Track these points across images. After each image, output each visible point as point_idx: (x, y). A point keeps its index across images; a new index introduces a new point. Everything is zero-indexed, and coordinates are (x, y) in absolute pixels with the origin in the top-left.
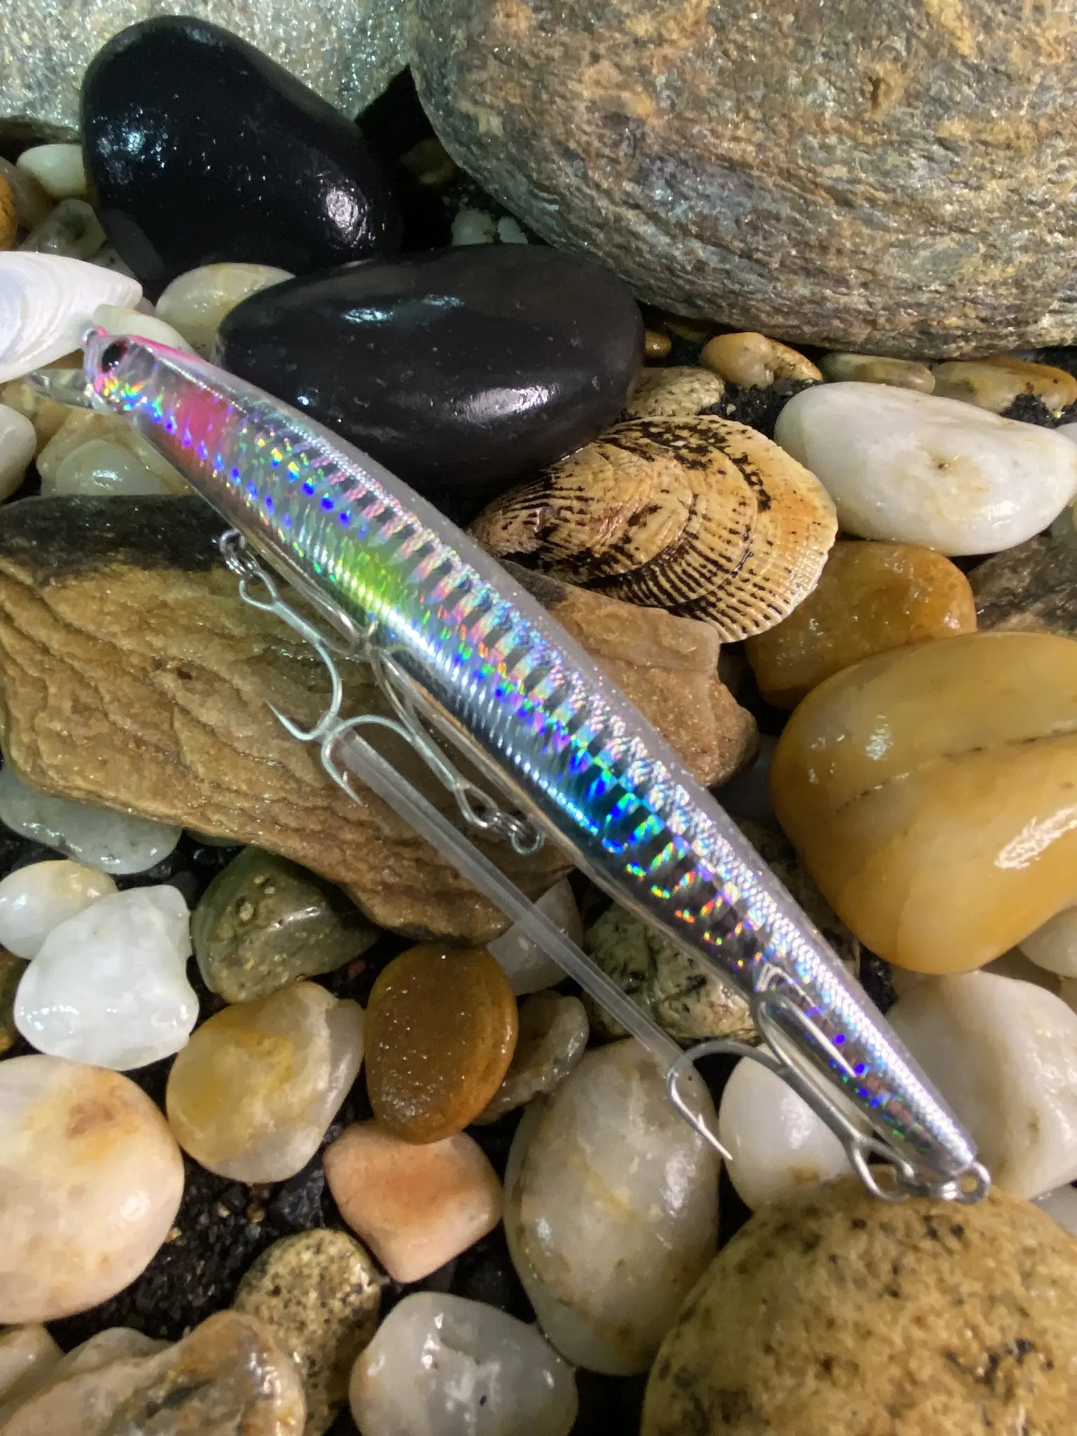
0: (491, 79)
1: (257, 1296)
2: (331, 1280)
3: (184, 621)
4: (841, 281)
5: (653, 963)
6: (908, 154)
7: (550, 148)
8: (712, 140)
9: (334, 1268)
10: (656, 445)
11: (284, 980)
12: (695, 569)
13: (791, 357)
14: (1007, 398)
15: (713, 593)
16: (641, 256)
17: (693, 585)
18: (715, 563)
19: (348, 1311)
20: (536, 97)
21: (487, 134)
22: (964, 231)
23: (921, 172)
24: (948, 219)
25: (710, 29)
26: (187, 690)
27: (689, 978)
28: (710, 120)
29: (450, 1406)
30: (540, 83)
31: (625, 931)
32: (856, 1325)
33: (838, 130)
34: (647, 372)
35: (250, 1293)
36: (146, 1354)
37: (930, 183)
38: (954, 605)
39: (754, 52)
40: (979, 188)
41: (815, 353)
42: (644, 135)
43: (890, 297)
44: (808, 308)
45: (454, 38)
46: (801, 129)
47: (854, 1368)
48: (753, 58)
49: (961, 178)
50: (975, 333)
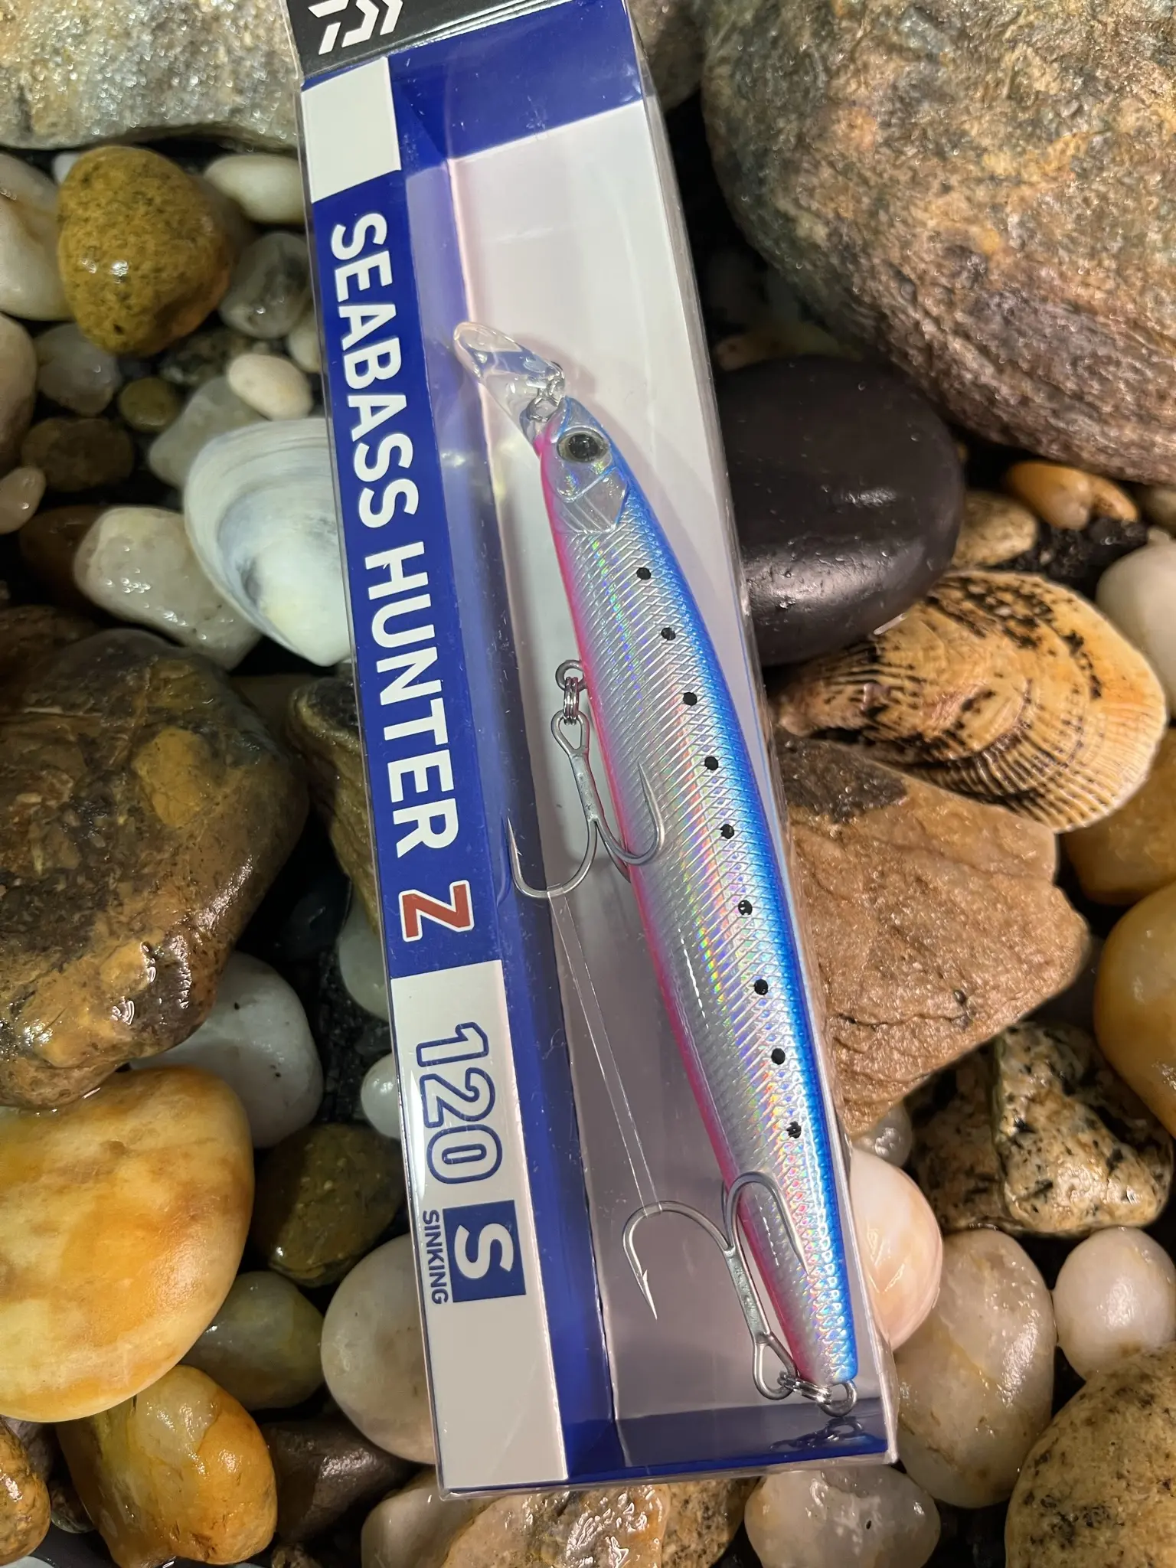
5: (1004, 1168)
8: (1059, 282)
10: (981, 613)
12: (1027, 760)
13: (1109, 493)
15: (1044, 785)
16: (961, 381)
17: (1024, 775)
18: (1048, 755)
21: (807, 238)
25: (1073, 176)
27: (1037, 1182)
29: (840, 1531)
30: (880, 203)
31: (969, 1134)
42: (987, 271)
44: (1133, 451)
46: (1155, 283)
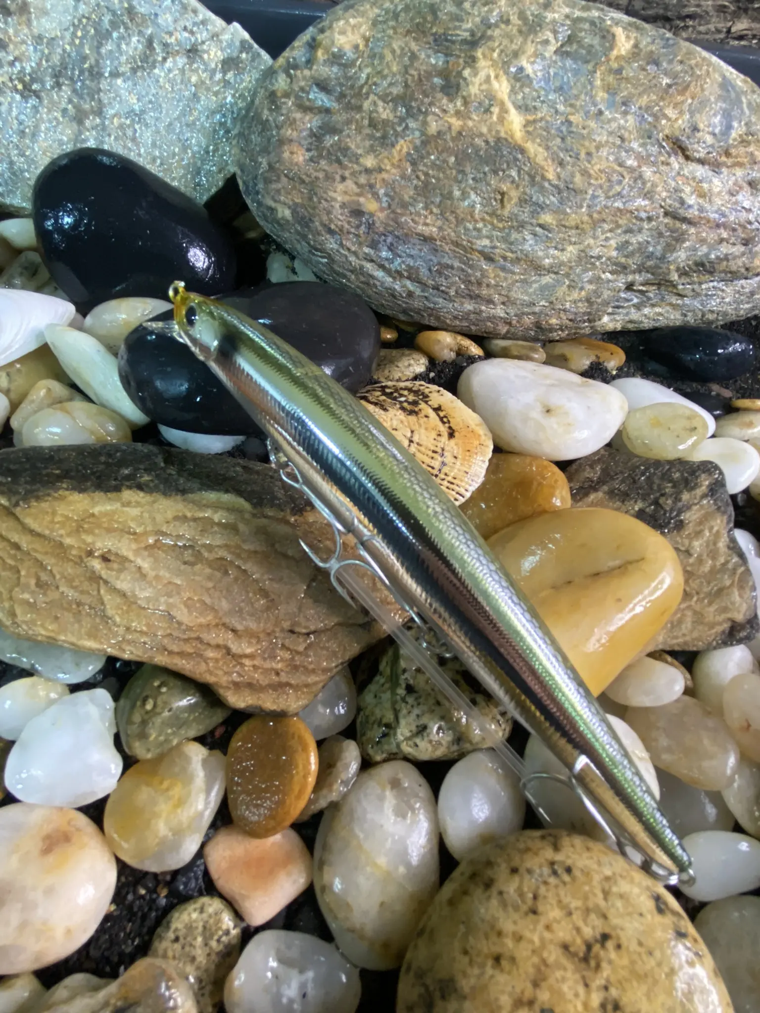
0: (283, 188)
1: (164, 944)
2: (210, 929)
3: (106, 525)
4: (490, 301)
5: (396, 718)
6: (522, 232)
7: (320, 228)
8: (412, 224)
9: (212, 921)
10: (389, 400)
11: (175, 742)
13: (467, 343)
14: (586, 363)
16: (376, 287)
19: (221, 947)
20: (311, 199)
21: (283, 218)
22: (556, 273)
23: (531, 242)
24: (547, 267)
25: (408, 163)
26: (108, 569)
27: (417, 726)
28: (411, 214)
29: (285, 1000)
30: (312, 192)
31: (380, 698)
32: (514, 934)
33: (483, 220)
34: (383, 352)
35: (160, 942)
36: (96, 989)
37: (536, 248)
38: (557, 492)
39: (433, 177)
40: (563, 250)
41: (479, 340)
42: (374, 223)
43: (519, 309)
44: (472, 316)
45: (261, 163)
46: (462, 219)
47: (513, 960)
48: (433, 181)
49: (553, 245)
50: (566, 327)
